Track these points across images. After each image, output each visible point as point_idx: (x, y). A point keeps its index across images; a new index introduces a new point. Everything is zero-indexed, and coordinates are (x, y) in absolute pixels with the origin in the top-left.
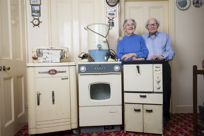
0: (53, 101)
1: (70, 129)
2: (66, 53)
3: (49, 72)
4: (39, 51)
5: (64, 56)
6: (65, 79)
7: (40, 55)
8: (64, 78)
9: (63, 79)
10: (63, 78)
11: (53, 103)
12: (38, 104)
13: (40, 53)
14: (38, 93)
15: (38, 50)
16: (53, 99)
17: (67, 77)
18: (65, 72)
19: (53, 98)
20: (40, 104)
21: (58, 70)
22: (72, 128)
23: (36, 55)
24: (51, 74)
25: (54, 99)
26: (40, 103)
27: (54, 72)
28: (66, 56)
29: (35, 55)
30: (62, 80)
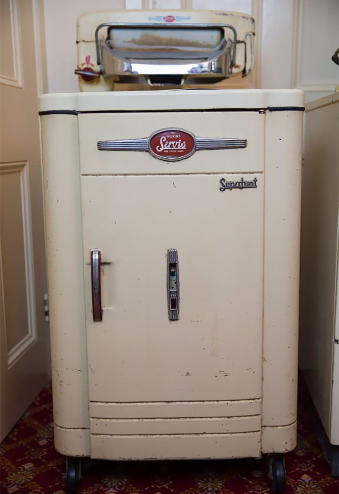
0: (174, 303)
1: (257, 455)
2: (240, 48)
3: (155, 141)
4: (109, 38)
5: (233, 65)
6: (242, 185)
7: (115, 58)
8: (236, 178)
9: (226, 186)
10: (230, 178)
11: (174, 316)
12: (98, 315)
13: (111, 47)
14: (96, 257)
15: (103, 32)
16: (170, 293)
17: (249, 178)
18: (242, 144)
19: (169, 286)
20: (105, 316)
21: (200, 134)
22: (268, 450)
23: (94, 60)
24: (162, 153)
25: (177, 293)
26: (107, 308)
27: (182, 146)
28: (239, 60)
29: (88, 59)
30: (222, 190)
